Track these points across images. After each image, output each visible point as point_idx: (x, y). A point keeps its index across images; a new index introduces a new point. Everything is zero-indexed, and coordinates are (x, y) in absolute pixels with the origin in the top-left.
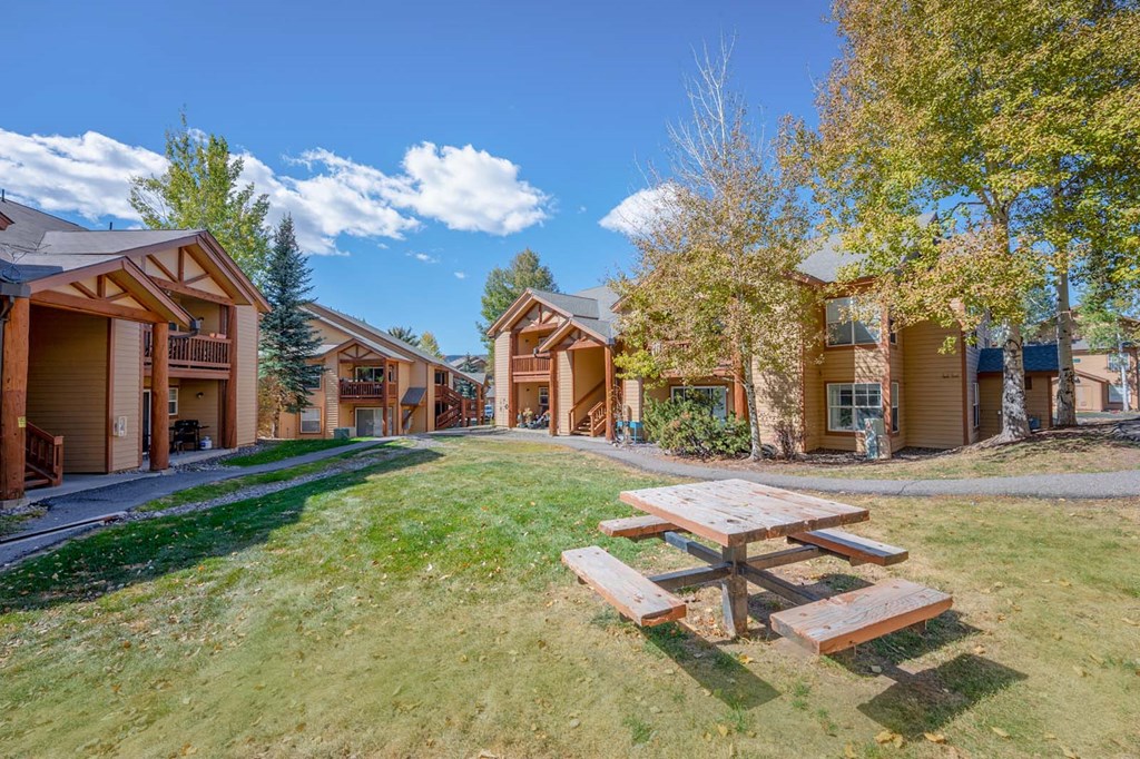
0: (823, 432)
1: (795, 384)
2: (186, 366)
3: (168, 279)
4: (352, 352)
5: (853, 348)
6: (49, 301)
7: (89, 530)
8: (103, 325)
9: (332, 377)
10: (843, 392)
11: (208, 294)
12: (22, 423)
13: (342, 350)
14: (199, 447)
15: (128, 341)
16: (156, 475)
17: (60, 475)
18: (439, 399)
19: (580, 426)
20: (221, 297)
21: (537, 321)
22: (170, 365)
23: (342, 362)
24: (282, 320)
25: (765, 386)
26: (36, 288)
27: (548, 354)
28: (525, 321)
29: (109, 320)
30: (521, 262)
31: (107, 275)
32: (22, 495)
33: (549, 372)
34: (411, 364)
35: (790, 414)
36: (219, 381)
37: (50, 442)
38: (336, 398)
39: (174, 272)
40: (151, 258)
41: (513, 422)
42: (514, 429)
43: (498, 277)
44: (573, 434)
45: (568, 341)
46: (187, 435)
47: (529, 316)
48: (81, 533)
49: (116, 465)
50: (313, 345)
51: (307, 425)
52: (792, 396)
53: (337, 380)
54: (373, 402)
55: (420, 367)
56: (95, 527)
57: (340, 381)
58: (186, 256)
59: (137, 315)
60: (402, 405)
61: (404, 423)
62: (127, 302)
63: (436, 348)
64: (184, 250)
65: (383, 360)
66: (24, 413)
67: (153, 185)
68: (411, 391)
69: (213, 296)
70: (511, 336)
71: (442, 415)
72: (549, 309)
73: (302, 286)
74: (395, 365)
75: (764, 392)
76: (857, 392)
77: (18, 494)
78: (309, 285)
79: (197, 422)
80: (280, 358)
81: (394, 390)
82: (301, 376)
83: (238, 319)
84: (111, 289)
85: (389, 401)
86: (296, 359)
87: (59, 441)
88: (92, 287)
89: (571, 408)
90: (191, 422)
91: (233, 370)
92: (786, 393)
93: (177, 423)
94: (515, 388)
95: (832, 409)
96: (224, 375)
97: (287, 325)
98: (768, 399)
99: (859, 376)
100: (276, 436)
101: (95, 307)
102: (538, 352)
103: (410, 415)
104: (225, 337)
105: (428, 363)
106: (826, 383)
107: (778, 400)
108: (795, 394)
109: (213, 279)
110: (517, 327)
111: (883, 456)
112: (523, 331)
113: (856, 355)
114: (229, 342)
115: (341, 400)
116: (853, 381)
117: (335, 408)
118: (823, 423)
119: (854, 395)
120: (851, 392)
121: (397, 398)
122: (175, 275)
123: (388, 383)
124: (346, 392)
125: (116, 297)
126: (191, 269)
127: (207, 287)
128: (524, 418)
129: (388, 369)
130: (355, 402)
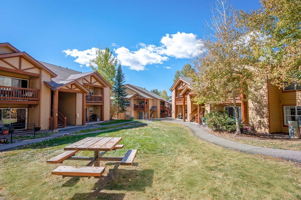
0: (283, 125)
1: (265, 106)
2: (92, 102)
3: (88, 83)
4: (137, 97)
5: (295, 91)
6: (62, 91)
7: (59, 136)
8: (74, 94)
9: (132, 103)
10: (291, 109)
11: (97, 86)
12: (57, 115)
13: (134, 96)
14: (96, 121)
15: (79, 98)
16: (83, 126)
17: (66, 125)
18: (162, 109)
19: (193, 119)
20: (100, 86)
21: (182, 86)
22: (86, 102)
23: (135, 99)
24: (118, 90)
25: (253, 107)
26: (58, 88)
27: (182, 97)
28: (179, 86)
29: (76, 93)
30: (185, 68)
31: (73, 84)
32: (57, 129)
33: (183, 102)
34: (153, 100)
35: (263, 118)
36: (101, 105)
37: (64, 119)
38: (133, 109)
39: (90, 81)
40: (84, 79)
41: (176, 117)
42: (177, 119)
43: (178, 73)
44: (191, 121)
45: (188, 92)
46: (94, 118)
47: (180, 85)
48: (58, 137)
49: (77, 124)
50: (125, 96)
51: (127, 116)
52: (264, 111)
53: (133, 104)
54: (142, 110)
55: (155, 100)
56: (61, 136)
57: (134, 105)
58: (92, 77)
59: (79, 92)
60: (150, 111)
61: (151, 116)
62: (77, 89)
63: (166, 94)
64: (92, 76)
65: (144, 99)
66: (57, 112)
67: (93, 61)
68: (153, 107)
69: (98, 86)
70: (175, 91)
71: (163, 114)
72: (185, 83)
73: (124, 81)
74: (148, 100)
75: (253, 109)
76: (298, 110)
77: (56, 128)
78: (125, 81)
79: (96, 115)
80: (119, 99)
81: (148, 107)
82: (123, 103)
83: (104, 91)
84: (74, 87)
85: (146, 110)
86: (122, 99)
87: (65, 118)
88: (70, 87)
89: (191, 113)
90: (95, 115)
91: (103, 103)
92: (261, 109)
93: (92, 115)
94: (177, 106)
95: (286, 117)
96: (101, 104)
97: (120, 91)
98: (255, 112)
99: (299, 103)
100: (118, 118)
101: (71, 91)
102: (179, 96)
103: (152, 114)
104: (101, 95)
105: (157, 99)
106: (283, 105)
107: (259, 112)
108: (265, 110)
109: (99, 82)
110: (177, 88)
111: (296, 137)
112: (178, 89)
113: (297, 94)
114: (102, 96)
115: (135, 110)
116: (296, 105)
117: (133, 112)
118: (282, 122)
119: (296, 111)
120: (295, 109)
121: (148, 109)
122: (90, 82)
123: (146, 105)
124: (136, 107)
125: (75, 88)
126: (93, 80)
127: (97, 84)
128: (179, 116)
129: (145, 101)
130: (138, 110)
